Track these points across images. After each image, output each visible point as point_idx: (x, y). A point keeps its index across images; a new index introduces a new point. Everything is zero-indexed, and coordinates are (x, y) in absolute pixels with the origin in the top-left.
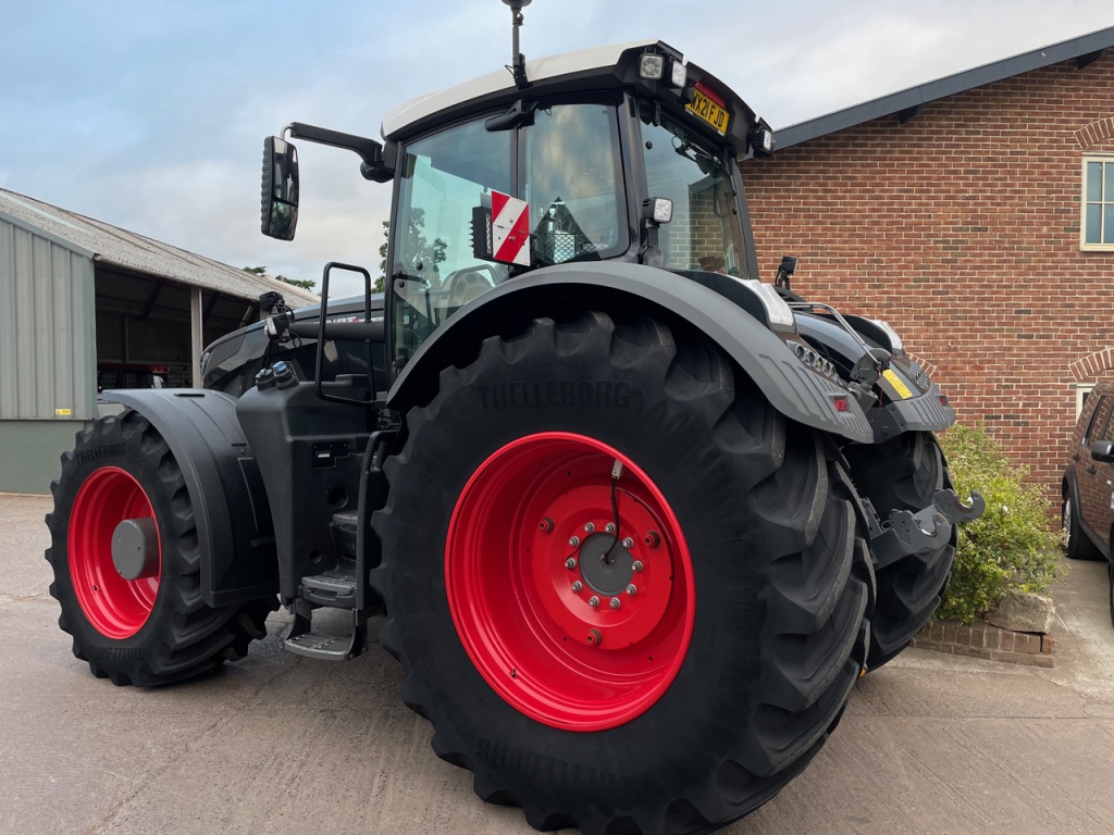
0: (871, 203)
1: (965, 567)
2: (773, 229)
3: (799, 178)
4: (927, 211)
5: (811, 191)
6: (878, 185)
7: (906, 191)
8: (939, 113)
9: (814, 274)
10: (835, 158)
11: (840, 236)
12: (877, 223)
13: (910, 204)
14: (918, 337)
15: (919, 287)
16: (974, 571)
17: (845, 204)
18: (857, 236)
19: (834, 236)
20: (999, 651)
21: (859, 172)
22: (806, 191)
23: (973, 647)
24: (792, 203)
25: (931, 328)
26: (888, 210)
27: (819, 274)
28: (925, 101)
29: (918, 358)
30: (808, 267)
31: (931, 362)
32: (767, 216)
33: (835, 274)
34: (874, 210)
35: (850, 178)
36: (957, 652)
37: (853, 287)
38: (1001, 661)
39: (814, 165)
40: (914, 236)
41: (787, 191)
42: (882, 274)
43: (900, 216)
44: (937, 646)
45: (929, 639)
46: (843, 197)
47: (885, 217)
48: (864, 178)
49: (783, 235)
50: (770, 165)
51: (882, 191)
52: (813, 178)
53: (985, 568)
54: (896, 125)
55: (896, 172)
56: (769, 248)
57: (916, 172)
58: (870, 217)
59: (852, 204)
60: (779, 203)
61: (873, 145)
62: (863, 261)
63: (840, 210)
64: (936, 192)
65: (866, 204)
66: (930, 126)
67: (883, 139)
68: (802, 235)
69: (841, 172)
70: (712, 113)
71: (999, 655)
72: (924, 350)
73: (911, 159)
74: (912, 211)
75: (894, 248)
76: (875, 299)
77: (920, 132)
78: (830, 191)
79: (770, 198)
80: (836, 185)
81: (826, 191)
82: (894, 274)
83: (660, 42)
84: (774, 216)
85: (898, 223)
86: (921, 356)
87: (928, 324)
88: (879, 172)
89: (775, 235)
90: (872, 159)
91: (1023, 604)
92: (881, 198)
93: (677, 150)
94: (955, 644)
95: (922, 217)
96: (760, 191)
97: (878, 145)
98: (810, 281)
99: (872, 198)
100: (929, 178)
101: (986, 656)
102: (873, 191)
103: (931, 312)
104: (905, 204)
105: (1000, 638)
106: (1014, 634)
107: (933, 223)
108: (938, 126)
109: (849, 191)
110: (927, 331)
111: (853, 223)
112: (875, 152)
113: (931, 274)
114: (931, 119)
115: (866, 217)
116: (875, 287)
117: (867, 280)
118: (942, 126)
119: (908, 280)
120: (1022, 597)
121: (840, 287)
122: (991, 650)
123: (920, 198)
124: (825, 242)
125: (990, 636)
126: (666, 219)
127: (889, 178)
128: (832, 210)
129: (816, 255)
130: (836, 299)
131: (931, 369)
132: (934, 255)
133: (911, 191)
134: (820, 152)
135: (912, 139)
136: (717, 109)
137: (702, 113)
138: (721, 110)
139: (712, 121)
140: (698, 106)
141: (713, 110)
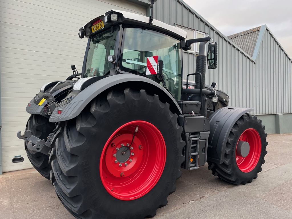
136: (99, 23)
137: (97, 29)
138: (100, 22)
139: (100, 28)
140: (95, 29)
141: (99, 25)
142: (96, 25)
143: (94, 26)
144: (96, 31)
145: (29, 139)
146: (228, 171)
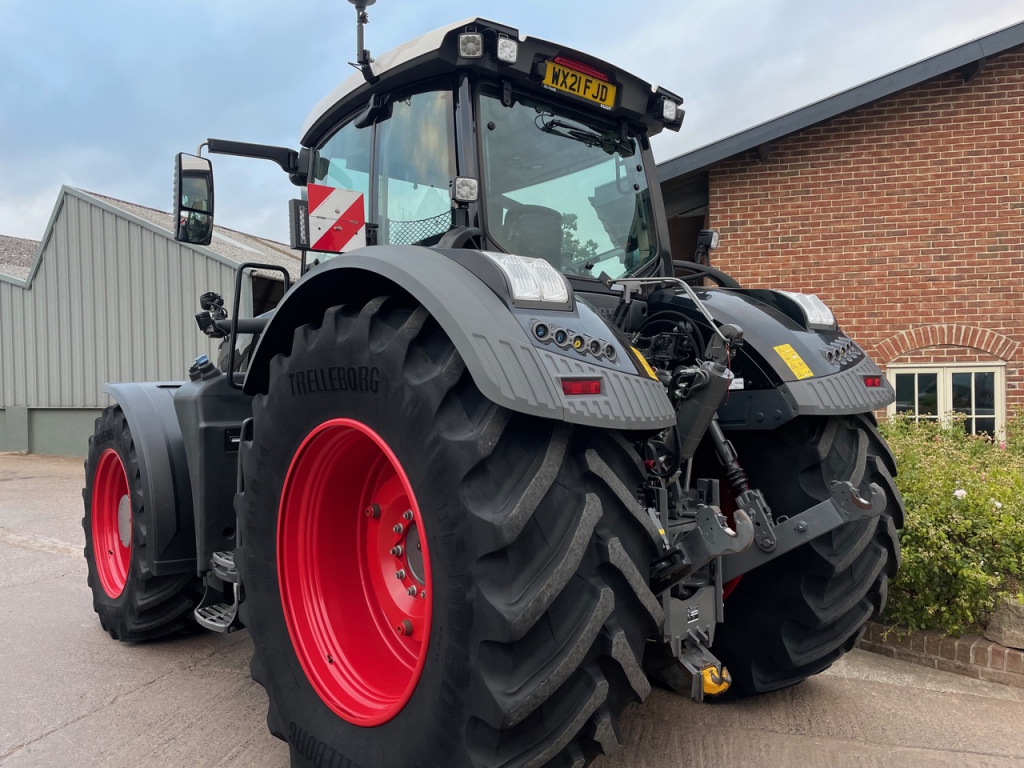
0: (934, 170)
1: (945, 571)
2: (822, 204)
3: (849, 149)
4: (1002, 172)
5: (864, 162)
6: (941, 149)
7: (976, 153)
8: (1011, 66)
9: (869, 249)
10: (890, 125)
11: (898, 206)
12: (942, 190)
13: (980, 167)
14: (996, 311)
15: (996, 256)
16: (955, 575)
17: (903, 172)
18: (919, 205)
19: (891, 206)
20: (989, 669)
21: (919, 137)
22: (858, 162)
23: (959, 663)
24: (842, 176)
25: (1012, 301)
26: (955, 175)
27: (875, 248)
28: (987, 54)
29: (997, 335)
30: (863, 242)
31: (1012, 338)
32: (814, 191)
33: (894, 247)
34: (938, 176)
35: (908, 145)
36: (942, 667)
37: (915, 260)
38: (992, 681)
39: (865, 134)
40: (986, 201)
41: (836, 164)
42: (950, 244)
43: (969, 181)
44: (920, 659)
45: (910, 650)
46: (901, 166)
47: (951, 182)
48: (925, 143)
49: (832, 210)
50: (815, 138)
51: (946, 155)
52: (865, 148)
53: (966, 572)
54: (960, 84)
55: (963, 133)
56: (818, 224)
57: (986, 132)
58: (933, 184)
59: (911, 172)
60: (827, 178)
61: (934, 108)
62: (926, 231)
63: (897, 179)
64: (1011, 151)
65: (928, 170)
66: (1001, 81)
67: (945, 100)
68: (854, 209)
69: (897, 139)
70: (586, 87)
71: (989, 674)
72: (1004, 325)
73: (979, 118)
74: (984, 174)
75: (963, 216)
76: (942, 272)
77: (989, 89)
78: (885, 160)
79: (816, 172)
80: (892, 153)
81: (881, 161)
82: (964, 243)
83: (478, 19)
84: (822, 191)
85: (967, 188)
86: (1001, 332)
87: (1008, 297)
88: (942, 135)
89: (824, 211)
90: (933, 122)
91: (1019, 617)
92: (946, 162)
93: (543, 130)
94: (939, 658)
95: (996, 179)
96: (806, 166)
97: (940, 107)
98: (864, 255)
99: (935, 163)
100: (1002, 138)
101: (974, 675)
102: (935, 156)
103: (1011, 283)
104: (975, 167)
105: (990, 655)
106: (1007, 651)
107: (1009, 186)
108: (1010, 80)
109: (907, 158)
110: (1007, 304)
111: (914, 192)
112: (936, 114)
113: (1010, 241)
114: (1000, 74)
115: (929, 184)
116: (942, 258)
117: (932, 252)
118: (1015, 81)
119: (982, 249)
120: (1017, 608)
121: (900, 260)
122: (979, 668)
123: (992, 159)
124: (881, 214)
125: (977, 651)
126: (474, 197)
127: (954, 141)
128: (888, 180)
129: (871, 228)
130: (896, 274)
131: (1013, 346)
132: (1012, 220)
133: (981, 153)
134: (872, 120)
135: (979, 97)
136: (596, 83)
140: (564, 82)
141: (588, 84)
143: (562, 69)
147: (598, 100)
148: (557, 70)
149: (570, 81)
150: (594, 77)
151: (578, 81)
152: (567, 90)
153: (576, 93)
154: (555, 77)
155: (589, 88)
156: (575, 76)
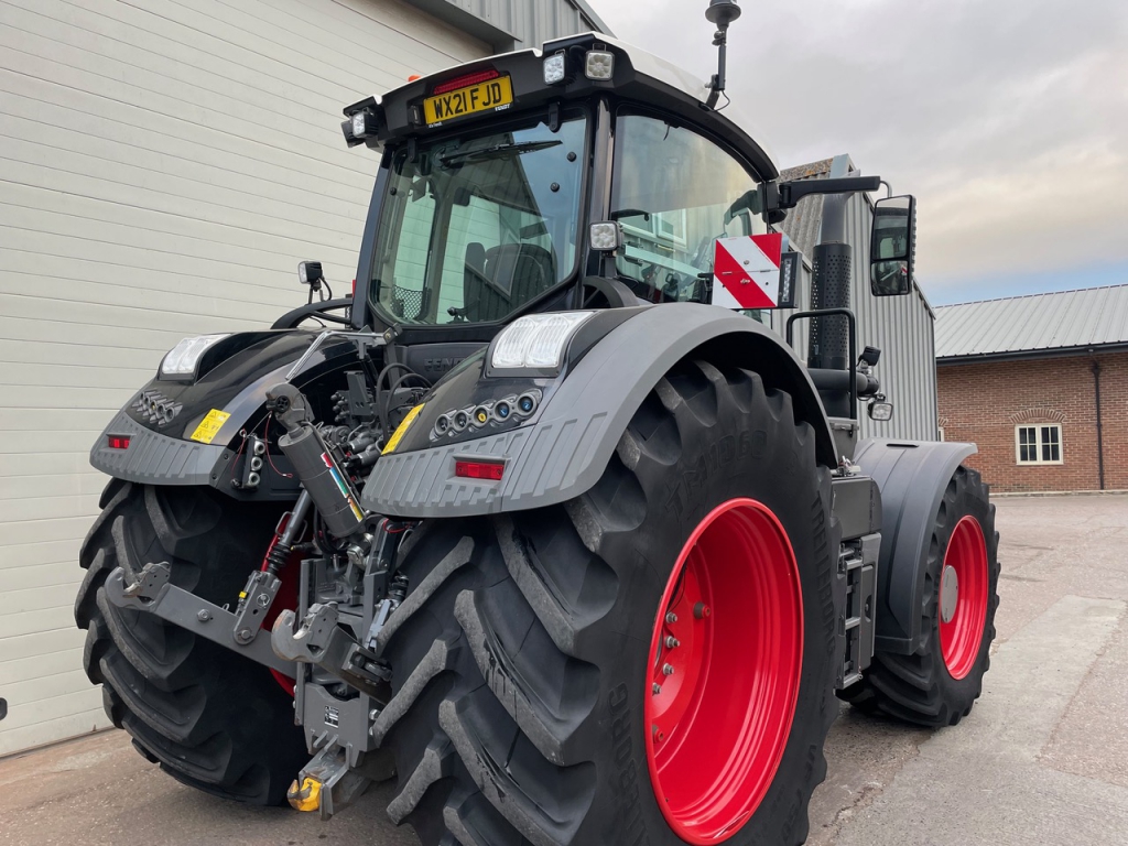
70: (474, 99)
136: (482, 88)
137: (457, 111)
138: (490, 83)
139: (479, 107)
140: (449, 108)
141: (475, 94)
142: (460, 92)
143: (442, 97)
144: (450, 116)
145: (158, 604)
146: (922, 680)
147: (492, 105)
148: (438, 102)
149: (453, 104)
150: (478, 83)
151: (462, 99)
152: (455, 115)
153: (464, 113)
154: (438, 110)
155: (476, 98)
156: (458, 95)
